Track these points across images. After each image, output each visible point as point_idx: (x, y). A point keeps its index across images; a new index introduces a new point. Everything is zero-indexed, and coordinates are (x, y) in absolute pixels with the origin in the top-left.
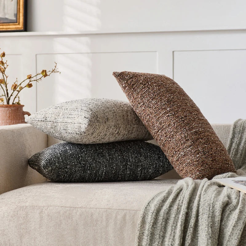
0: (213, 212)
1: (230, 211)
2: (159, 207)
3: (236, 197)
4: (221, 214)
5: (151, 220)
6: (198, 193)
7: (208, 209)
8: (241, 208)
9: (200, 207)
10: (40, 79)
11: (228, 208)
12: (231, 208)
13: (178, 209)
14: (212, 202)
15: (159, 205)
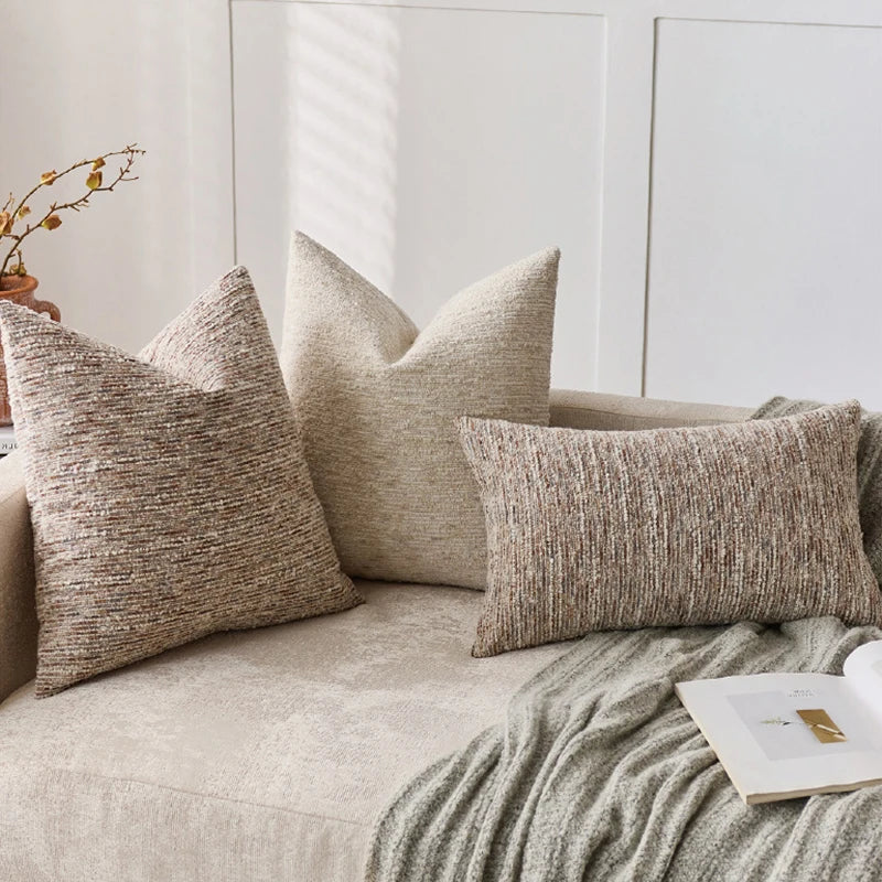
0: (560, 867)
1: (611, 866)
2: (417, 826)
3: (634, 818)
4: (580, 875)
5: (393, 866)
6: (533, 794)
7: (548, 856)
8: (640, 867)
9: (528, 845)
10: (84, 199)
11: (606, 854)
12: (613, 854)
13: (469, 839)
14: (562, 833)
15: (419, 819)
